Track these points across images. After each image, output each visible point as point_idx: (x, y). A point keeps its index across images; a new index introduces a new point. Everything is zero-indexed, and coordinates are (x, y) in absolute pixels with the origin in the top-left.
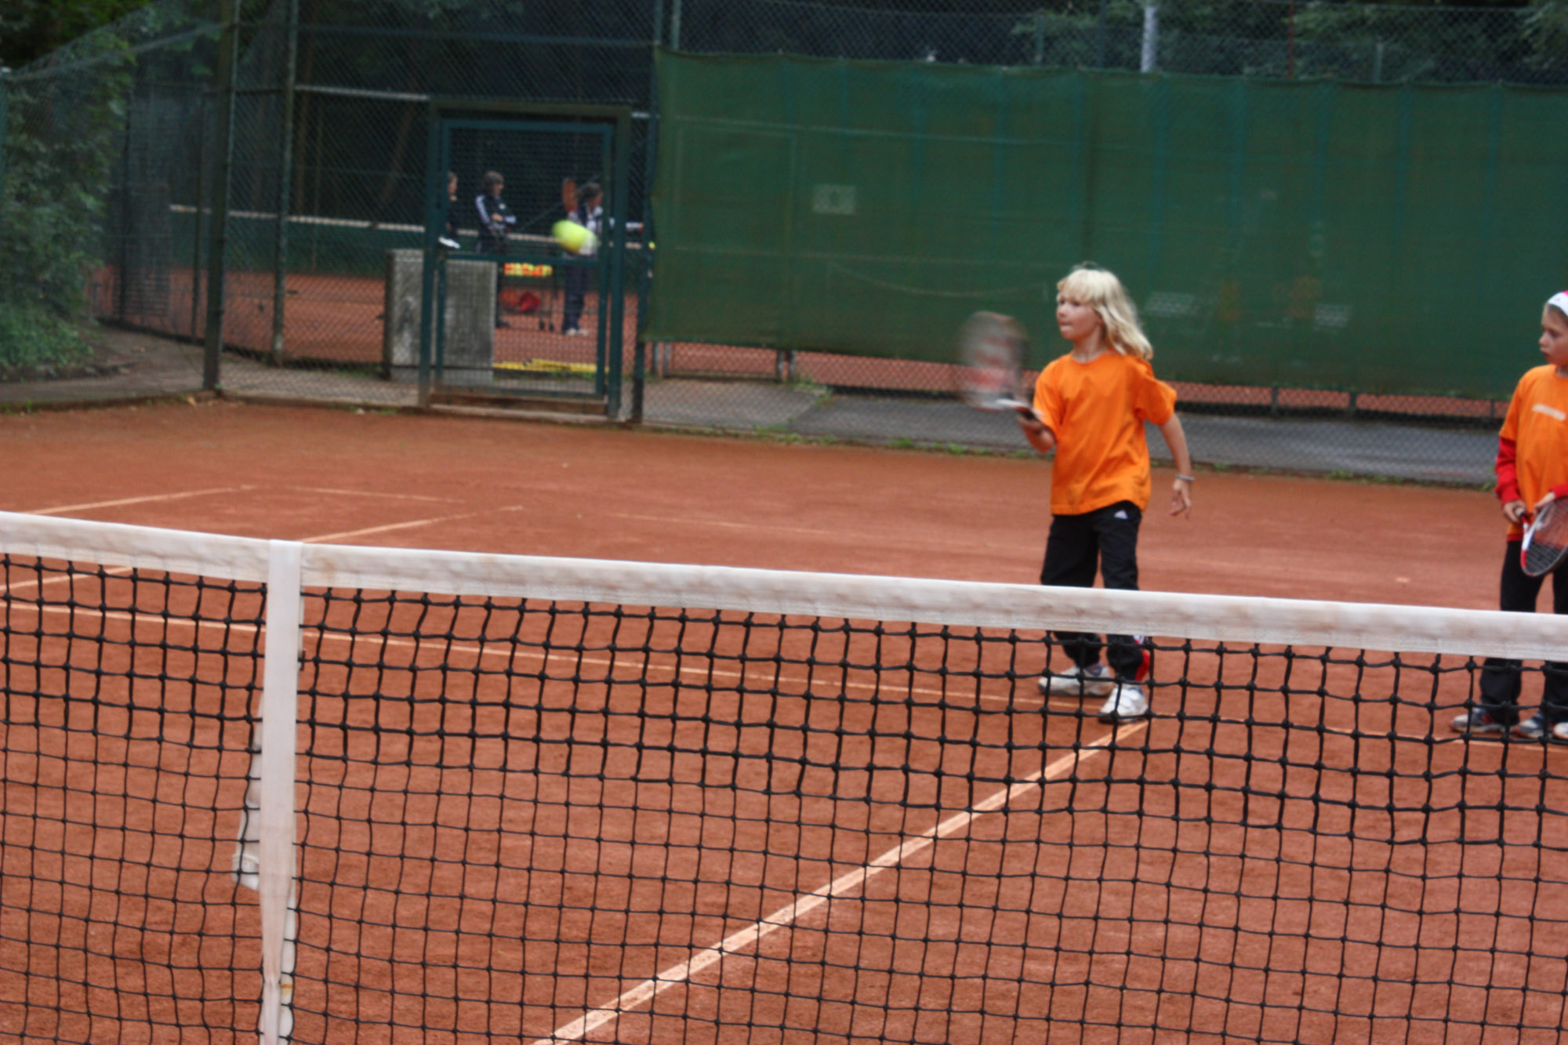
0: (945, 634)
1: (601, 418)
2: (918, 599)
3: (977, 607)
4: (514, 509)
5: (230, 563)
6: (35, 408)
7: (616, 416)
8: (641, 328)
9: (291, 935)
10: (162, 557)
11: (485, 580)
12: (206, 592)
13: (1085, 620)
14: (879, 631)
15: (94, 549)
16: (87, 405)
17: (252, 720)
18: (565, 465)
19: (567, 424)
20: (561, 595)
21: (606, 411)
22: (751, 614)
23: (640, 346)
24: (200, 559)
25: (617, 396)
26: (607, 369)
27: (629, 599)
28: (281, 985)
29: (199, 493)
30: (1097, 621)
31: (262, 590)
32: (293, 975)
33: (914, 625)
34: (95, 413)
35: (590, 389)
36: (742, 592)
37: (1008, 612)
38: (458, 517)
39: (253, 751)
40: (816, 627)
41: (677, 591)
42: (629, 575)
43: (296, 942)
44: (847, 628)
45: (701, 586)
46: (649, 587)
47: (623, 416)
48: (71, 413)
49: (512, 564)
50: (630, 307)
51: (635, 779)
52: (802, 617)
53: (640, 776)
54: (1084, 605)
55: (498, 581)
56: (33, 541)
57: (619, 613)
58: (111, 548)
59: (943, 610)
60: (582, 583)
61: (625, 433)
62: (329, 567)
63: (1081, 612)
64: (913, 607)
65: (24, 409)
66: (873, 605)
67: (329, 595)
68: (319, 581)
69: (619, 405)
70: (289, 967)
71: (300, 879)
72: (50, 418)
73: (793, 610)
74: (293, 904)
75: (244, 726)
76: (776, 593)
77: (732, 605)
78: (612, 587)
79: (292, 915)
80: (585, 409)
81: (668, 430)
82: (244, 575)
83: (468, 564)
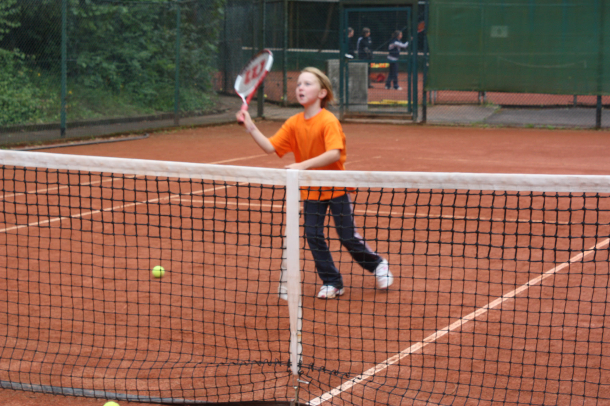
0: (544, 195)
1: (410, 121)
2: (533, 182)
3: (556, 184)
4: (378, 157)
5: (272, 179)
6: (195, 126)
7: (416, 120)
8: (425, 85)
9: (300, 316)
10: (247, 177)
11: (367, 181)
12: (264, 190)
13: (598, 188)
14: (518, 195)
15: (222, 175)
16: (214, 125)
17: (282, 236)
18: (397, 140)
19: (397, 124)
20: (396, 186)
21: (412, 118)
22: (469, 191)
23: (424, 93)
24: (261, 178)
25: (416, 112)
26: (412, 102)
27: (422, 187)
28: (297, 335)
29: (258, 156)
30: (603, 188)
31: (285, 188)
32: (301, 331)
33: (532, 192)
34: (217, 128)
35: (405, 110)
36: (465, 182)
37: (568, 186)
38: (356, 161)
39: (283, 248)
40: (494, 194)
41: (440, 183)
42: (422, 177)
43: (302, 319)
44: (506, 194)
45: (449, 180)
46: (430, 181)
47: (419, 120)
48: (208, 128)
49: (378, 175)
50: (420, 78)
51: (426, 254)
52: (489, 191)
53: (428, 253)
55: (372, 182)
56: (200, 173)
57: (418, 192)
58: (228, 175)
59: (543, 186)
60: (404, 181)
61: (420, 127)
62: (309, 179)
63: (597, 185)
64: (531, 185)
65: (191, 127)
66: (516, 185)
67: (309, 189)
68: (306, 184)
69: (417, 116)
70: (300, 328)
71: (303, 295)
72: (201, 130)
73: (485, 188)
74: (300, 305)
75: (279, 239)
76: (479, 182)
77: (462, 187)
78: (415, 182)
79: (300, 309)
80: (404, 118)
81: (437, 125)
82: (277, 183)
83: (361, 175)
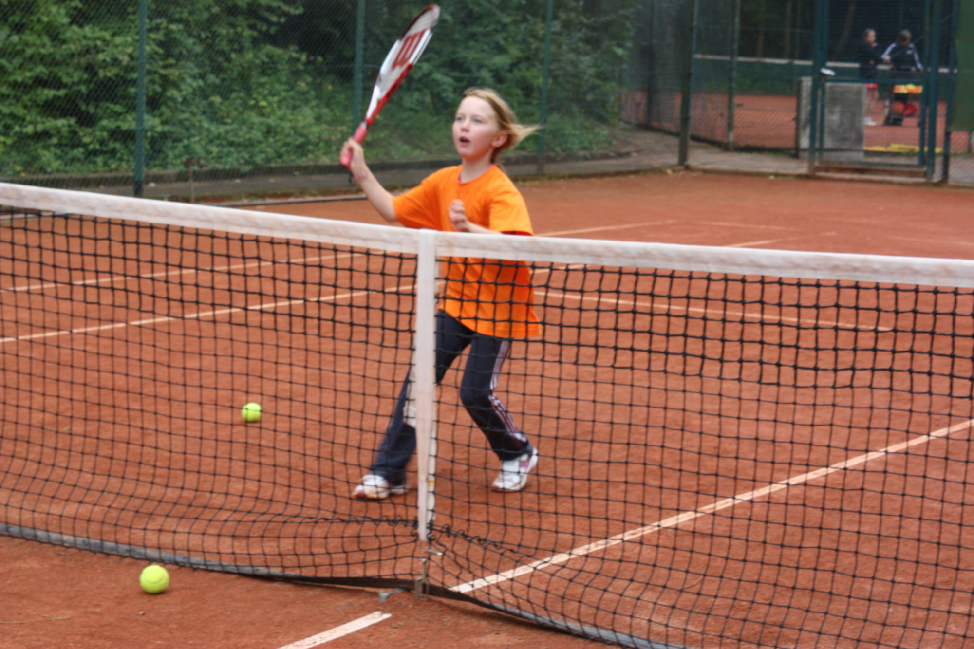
0: (780, 282)
1: (922, 180)
2: (764, 262)
3: (797, 266)
5: (399, 243)
6: (571, 176)
7: (931, 178)
8: (949, 122)
9: (433, 452)
10: (365, 240)
12: (388, 259)
13: (858, 274)
14: (743, 281)
15: (331, 235)
17: (411, 331)
18: (881, 208)
19: (900, 184)
20: (576, 262)
21: (925, 175)
22: (674, 271)
23: (947, 135)
24: (384, 241)
25: (932, 166)
26: (926, 149)
27: (608, 263)
28: (428, 481)
30: (866, 274)
31: (415, 258)
32: (435, 475)
33: (763, 277)
34: (607, 179)
35: (915, 161)
36: (667, 258)
37: (815, 269)
39: (412, 349)
40: (708, 278)
41: (633, 258)
42: (608, 249)
43: (436, 456)
44: (726, 279)
45: (645, 255)
46: (618, 255)
47: (937, 177)
48: (592, 180)
50: (941, 109)
51: (613, 366)
52: (702, 272)
53: (617, 365)
54: (857, 265)
55: (538, 252)
56: (300, 231)
57: (602, 271)
58: (339, 235)
59: (779, 268)
60: (582, 253)
61: (936, 189)
62: (450, 245)
63: (855, 269)
64: (761, 267)
65: (563, 177)
66: (740, 265)
67: (450, 261)
68: (445, 253)
69: (933, 172)
70: (432, 471)
71: (438, 421)
72: (578, 183)
73: (697, 268)
74: (434, 435)
75: (408, 335)
76: (687, 259)
77: (664, 266)
78: (598, 256)
79: (434, 443)
80: (912, 174)
81: (965, 187)
82: (406, 250)
